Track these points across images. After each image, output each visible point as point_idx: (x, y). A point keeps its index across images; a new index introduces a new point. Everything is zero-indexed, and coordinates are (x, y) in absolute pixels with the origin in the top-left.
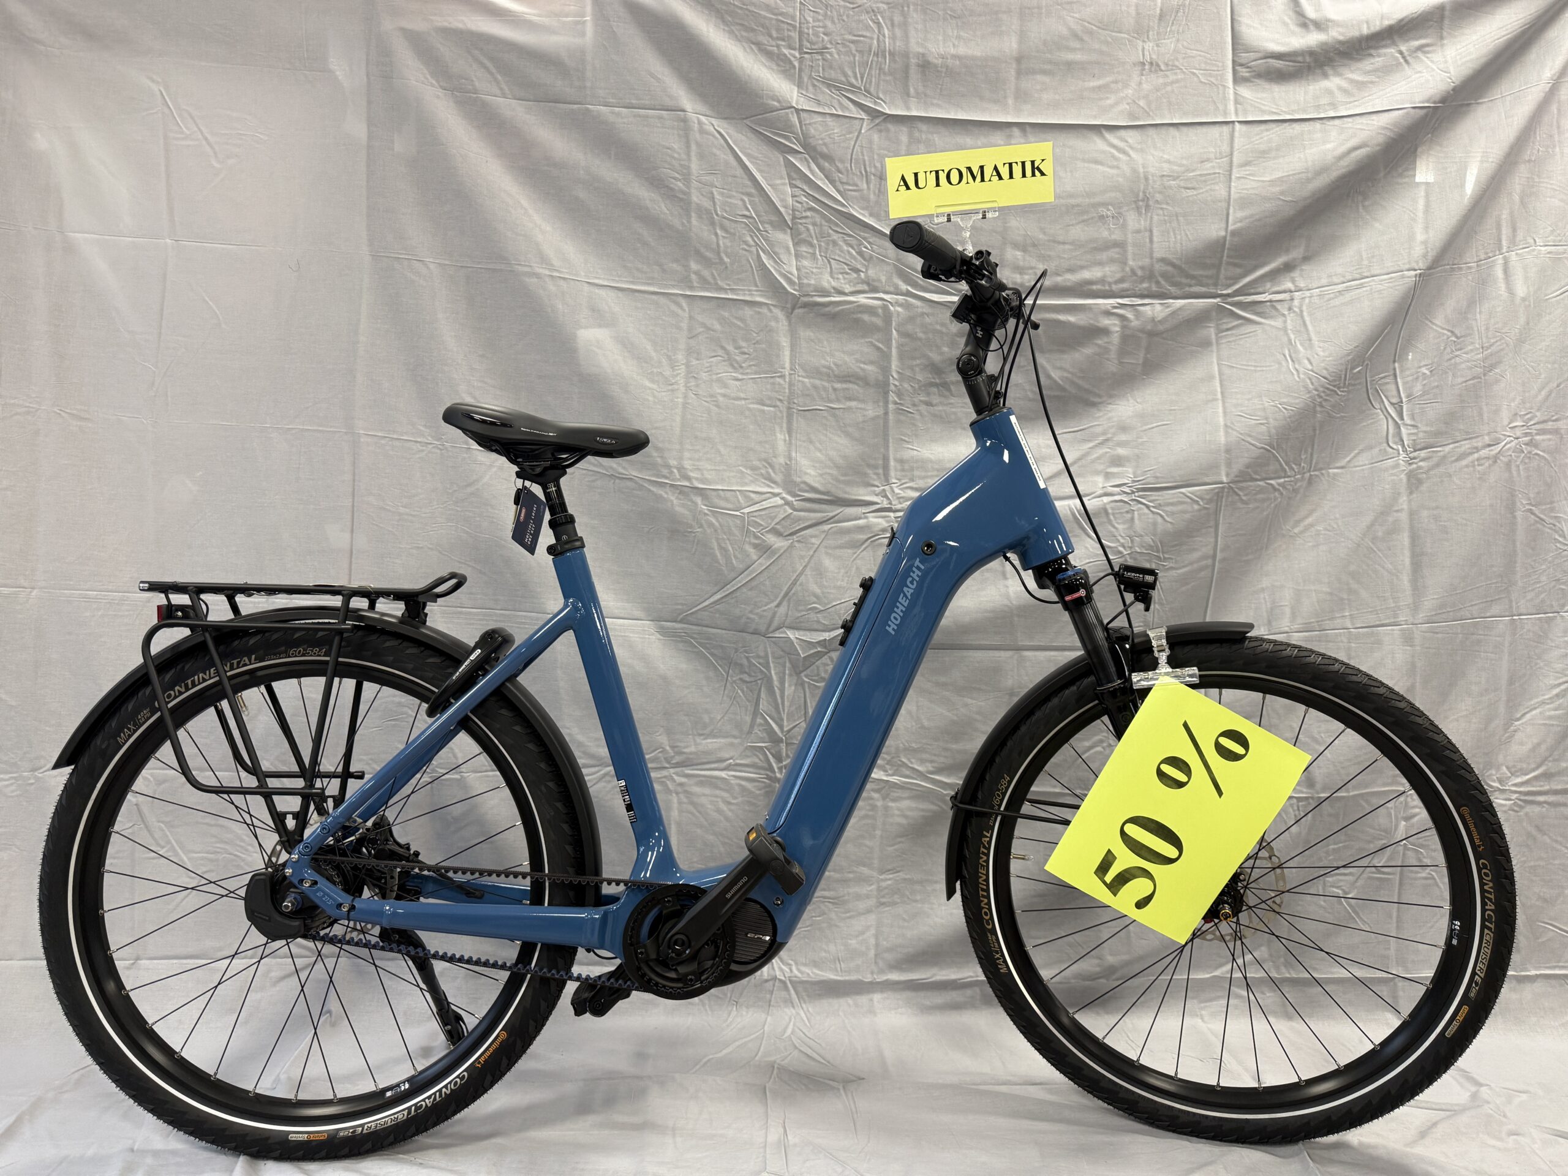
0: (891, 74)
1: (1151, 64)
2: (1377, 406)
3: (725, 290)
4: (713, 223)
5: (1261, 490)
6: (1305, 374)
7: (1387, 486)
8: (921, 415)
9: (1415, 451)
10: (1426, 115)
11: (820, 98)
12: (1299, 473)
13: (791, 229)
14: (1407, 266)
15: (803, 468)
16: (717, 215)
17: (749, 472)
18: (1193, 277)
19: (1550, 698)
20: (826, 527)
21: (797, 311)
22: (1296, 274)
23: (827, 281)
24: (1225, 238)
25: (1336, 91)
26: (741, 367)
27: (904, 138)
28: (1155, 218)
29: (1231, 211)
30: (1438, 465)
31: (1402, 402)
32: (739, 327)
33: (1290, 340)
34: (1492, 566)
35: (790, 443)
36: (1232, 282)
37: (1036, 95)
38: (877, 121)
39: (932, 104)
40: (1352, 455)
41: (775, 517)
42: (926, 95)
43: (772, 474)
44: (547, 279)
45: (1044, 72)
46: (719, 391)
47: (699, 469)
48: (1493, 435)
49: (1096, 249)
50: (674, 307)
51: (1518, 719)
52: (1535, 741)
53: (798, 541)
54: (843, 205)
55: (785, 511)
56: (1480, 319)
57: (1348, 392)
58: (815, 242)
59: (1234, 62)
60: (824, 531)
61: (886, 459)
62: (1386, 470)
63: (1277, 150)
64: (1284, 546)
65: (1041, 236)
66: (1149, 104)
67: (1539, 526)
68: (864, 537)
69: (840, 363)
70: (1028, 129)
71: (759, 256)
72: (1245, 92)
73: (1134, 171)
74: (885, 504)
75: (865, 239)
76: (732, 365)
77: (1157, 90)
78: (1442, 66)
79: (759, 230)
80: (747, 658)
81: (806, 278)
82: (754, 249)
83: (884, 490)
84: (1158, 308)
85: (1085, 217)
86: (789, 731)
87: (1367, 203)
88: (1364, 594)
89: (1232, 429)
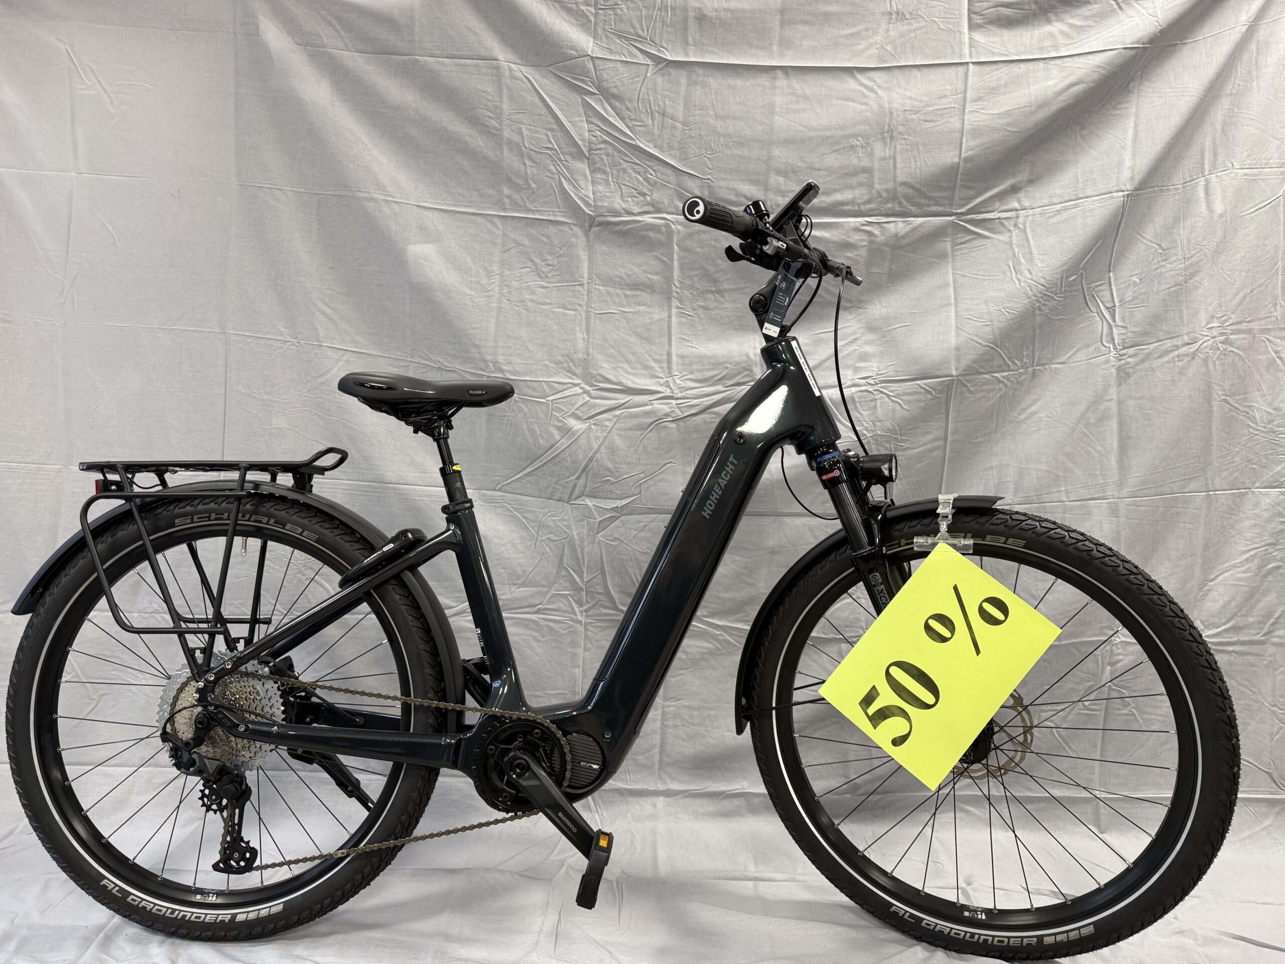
0: (672, 25)
1: (898, 13)
2: (1094, 310)
3: (533, 212)
4: (522, 155)
5: (987, 382)
6: (1025, 282)
7: (1099, 379)
8: (699, 317)
9: (1124, 349)
10: (1136, 55)
11: (612, 47)
12: (1022, 367)
13: (588, 159)
14: (1116, 188)
15: (599, 363)
16: (525, 148)
17: (553, 365)
18: (931, 198)
19: (1241, 562)
20: (618, 412)
21: (594, 229)
22: (1021, 195)
23: (618, 204)
24: (958, 164)
25: (1058, 34)
26: (547, 277)
27: (684, 81)
28: (899, 147)
29: (964, 141)
30: (1143, 361)
31: (1115, 306)
32: (545, 243)
33: (1014, 254)
34: (1191, 449)
35: (588, 342)
36: (962, 202)
37: (797, 42)
38: (661, 66)
39: (708, 51)
40: (1072, 352)
41: (575, 403)
42: (702, 44)
43: (573, 368)
44: (382, 203)
45: (804, 22)
46: (528, 297)
47: (510, 363)
48: (1192, 335)
49: (846, 174)
50: (489, 226)
51: (1212, 580)
52: (1226, 599)
53: (594, 424)
54: (632, 139)
55: (584, 399)
56: (1183, 233)
57: (1065, 298)
58: (608, 169)
59: (969, 10)
60: (616, 416)
61: (669, 355)
62: (1099, 365)
63: (1006, 85)
64: (1011, 431)
65: (800, 164)
66: (895, 48)
67: (1233, 413)
68: (650, 421)
69: (630, 273)
70: (790, 71)
71: (561, 183)
72: (979, 37)
73: (881, 107)
74: (668, 393)
75: (650, 167)
76: (541, 277)
77: (902, 36)
78: (1151, 11)
79: (560, 160)
80: (554, 521)
81: (601, 201)
82: (556, 176)
83: (667, 381)
84: (901, 225)
85: (838, 147)
86: (588, 582)
87: (1084, 132)
88: (1078, 472)
89: (962, 330)
